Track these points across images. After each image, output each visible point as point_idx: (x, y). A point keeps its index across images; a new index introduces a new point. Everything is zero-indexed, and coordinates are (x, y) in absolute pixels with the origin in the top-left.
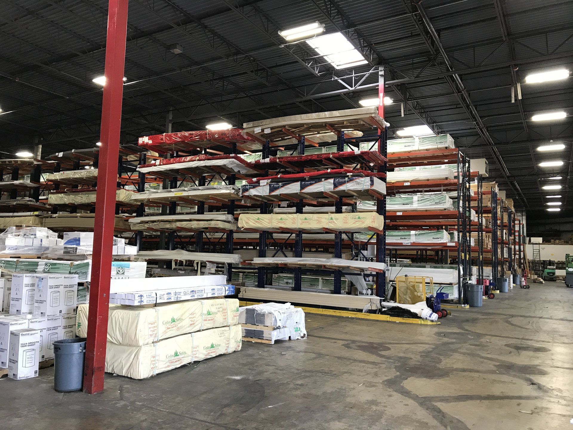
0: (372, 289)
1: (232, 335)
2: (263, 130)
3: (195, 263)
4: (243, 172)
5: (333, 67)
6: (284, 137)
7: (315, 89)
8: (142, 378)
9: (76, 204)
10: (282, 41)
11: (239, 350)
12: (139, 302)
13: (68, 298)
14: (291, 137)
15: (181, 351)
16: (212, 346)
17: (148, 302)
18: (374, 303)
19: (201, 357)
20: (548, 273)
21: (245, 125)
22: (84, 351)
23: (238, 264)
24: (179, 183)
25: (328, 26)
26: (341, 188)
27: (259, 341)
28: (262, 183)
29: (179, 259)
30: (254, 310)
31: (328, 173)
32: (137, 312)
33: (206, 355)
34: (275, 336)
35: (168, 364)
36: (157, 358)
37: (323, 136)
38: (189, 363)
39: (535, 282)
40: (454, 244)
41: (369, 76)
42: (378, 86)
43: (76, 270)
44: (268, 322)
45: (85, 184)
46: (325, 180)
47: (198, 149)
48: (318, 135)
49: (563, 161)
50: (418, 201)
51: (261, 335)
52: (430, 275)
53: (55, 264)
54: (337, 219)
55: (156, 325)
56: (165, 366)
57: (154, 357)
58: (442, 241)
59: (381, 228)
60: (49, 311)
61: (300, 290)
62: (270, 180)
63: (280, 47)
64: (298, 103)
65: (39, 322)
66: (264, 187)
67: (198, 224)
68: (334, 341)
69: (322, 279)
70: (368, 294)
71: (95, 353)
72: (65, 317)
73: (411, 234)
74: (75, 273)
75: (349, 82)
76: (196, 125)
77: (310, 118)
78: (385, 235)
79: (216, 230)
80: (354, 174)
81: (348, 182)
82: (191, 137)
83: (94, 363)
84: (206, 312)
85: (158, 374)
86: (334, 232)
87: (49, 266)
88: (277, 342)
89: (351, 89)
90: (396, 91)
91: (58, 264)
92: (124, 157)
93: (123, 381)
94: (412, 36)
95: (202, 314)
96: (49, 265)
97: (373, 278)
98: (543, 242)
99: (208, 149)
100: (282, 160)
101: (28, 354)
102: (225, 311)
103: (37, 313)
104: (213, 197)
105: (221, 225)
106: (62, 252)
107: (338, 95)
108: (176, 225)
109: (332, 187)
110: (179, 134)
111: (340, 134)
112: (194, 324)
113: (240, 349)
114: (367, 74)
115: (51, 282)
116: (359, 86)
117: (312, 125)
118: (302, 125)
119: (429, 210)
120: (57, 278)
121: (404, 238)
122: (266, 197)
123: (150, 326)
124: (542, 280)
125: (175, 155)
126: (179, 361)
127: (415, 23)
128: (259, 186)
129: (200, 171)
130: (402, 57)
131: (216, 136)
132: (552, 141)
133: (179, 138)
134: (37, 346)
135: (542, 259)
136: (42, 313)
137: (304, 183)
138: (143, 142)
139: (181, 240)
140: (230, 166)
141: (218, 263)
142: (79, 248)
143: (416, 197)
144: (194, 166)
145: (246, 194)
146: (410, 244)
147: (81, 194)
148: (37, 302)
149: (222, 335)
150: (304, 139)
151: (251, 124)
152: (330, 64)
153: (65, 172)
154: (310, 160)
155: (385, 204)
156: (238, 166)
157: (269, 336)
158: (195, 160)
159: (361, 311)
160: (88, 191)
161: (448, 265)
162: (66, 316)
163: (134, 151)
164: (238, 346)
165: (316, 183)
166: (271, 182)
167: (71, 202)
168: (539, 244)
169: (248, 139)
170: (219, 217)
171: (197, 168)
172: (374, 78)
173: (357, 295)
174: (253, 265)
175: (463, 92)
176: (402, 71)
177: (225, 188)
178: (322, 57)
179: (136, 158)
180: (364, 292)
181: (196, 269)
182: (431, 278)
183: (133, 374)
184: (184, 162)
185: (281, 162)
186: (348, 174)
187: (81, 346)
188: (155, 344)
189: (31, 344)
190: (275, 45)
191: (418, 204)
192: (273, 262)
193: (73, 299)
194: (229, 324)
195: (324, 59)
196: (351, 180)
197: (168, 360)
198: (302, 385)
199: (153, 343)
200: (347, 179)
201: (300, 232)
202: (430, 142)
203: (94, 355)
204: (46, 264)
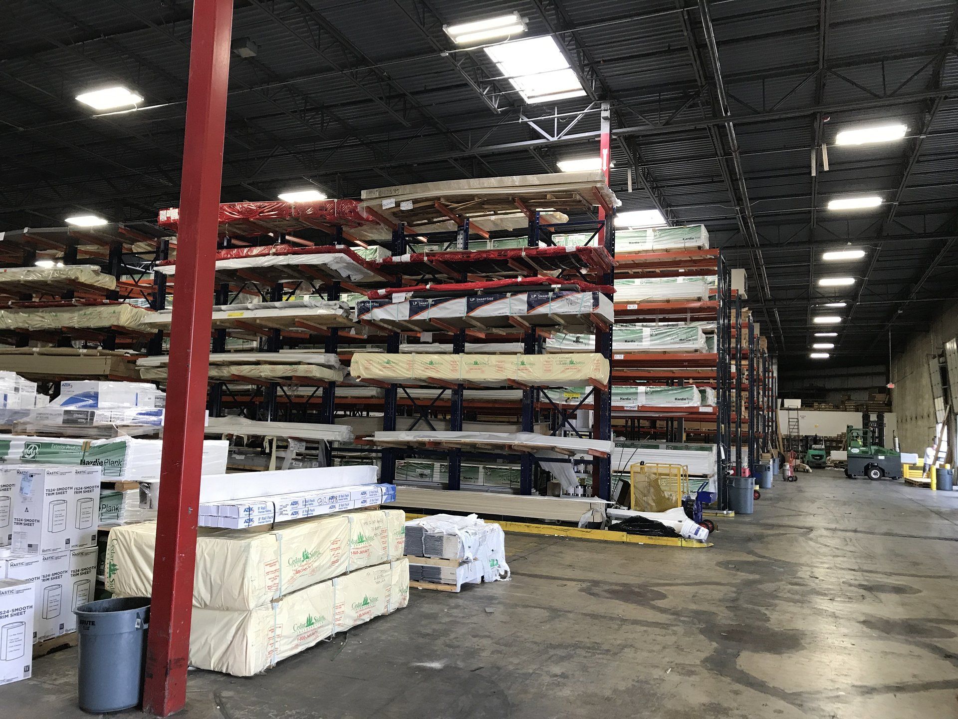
0: (584, 487)
1: (395, 579)
2: (398, 204)
3: (266, 440)
4: (356, 277)
5: (522, 100)
6: (433, 218)
7: (486, 137)
8: (252, 674)
9: (31, 329)
10: (448, 44)
11: (405, 606)
12: (246, 522)
13: (83, 514)
14: (448, 218)
15: (318, 616)
16: (366, 603)
17: (261, 521)
18: (597, 512)
19: (347, 623)
20: (813, 456)
21: (364, 194)
22: (146, 626)
23: (351, 443)
24: (232, 295)
25: (533, 23)
26: (542, 310)
27: (432, 586)
28: (395, 298)
29: (235, 434)
30: (420, 530)
31: (517, 284)
32: (243, 542)
33: (355, 620)
34: (463, 576)
35: (296, 642)
36: (278, 632)
37: (501, 219)
38: (329, 638)
39: (797, 471)
40: (710, 410)
41: (582, 119)
42: (599, 136)
43: (97, 457)
44: (449, 551)
45: (45, 294)
46: (512, 295)
47: (271, 234)
48: (493, 218)
49: (855, 278)
50: (651, 335)
51: (437, 576)
52: (683, 462)
53: (49, 445)
54: (532, 364)
55: (277, 567)
56: (290, 646)
57: (272, 630)
58: (691, 405)
59: (606, 382)
60: (45, 542)
61: (458, 489)
62: (411, 294)
63: (443, 55)
64: (452, 162)
65: (27, 564)
66: (400, 306)
67: (271, 371)
68: (560, 582)
69: (484, 468)
70: (577, 495)
71: (171, 631)
72: (76, 552)
73: (639, 391)
74: (95, 463)
75: (548, 126)
76: (260, 192)
77: (486, 185)
78: (610, 393)
79: (307, 381)
80: (564, 286)
81: (553, 299)
82: (261, 213)
83: (170, 651)
84: (355, 538)
85: (278, 663)
86: (522, 387)
87: (35, 448)
88: (466, 587)
89: (551, 139)
90: (623, 148)
91: (55, 444)
92: (125, 245)
93: (215, 681)
94: (669, 51)
95: (350, 541)
96: (33, 446)
97: (586, 468)
98: (802, 406)
99: (289, 235)
100: (434, 258)
101: (11, 632)
102: (386, 534)
103: (19, 544)
104: (302, 321)
105: (317, 372)
106: (59, 421)
107: (525, 150)
108: (229, 372)
109: (525, 307)
110: (238, 206)
111: (533, 217)
112: (337, 561)
113: (406, 602)
114: (580, 115)
115: (51, 482)
116: (566, 135)
117: (490, 198)
118: (471, 197)
119: (669, 353)
120: (62, 474)
121: (627, 399)
122: (405, 323)
123: (268, 569)
124: (808, 467)
125: (225, 244)
126: (313, 634)
127: (684, 28)
128: (391, 303)
129: (273, 274)
130: (642, 88)
131: (309, 212)
132: (849, 244)
133: (239, 212)
134: (28, 616)
135: (803, 433)
136: (30, 546)
137: (474, 300)
138: (169, 218)
139: (234, 398)
140: (334, 267)
141: (307, 441)
142: (97, 412)
143: (646, 330)
144: (266, 264)
145: (367, 317)
146: (636, 409)
147: (42, 312)
148: (19, 522)
149: (381, 580)
150: (467, 224)
151: (376, 193)
152: (517, 93)
153: (8, 270)
154: (485, 259)
155: (611, 340)
156: (348, 266)
157: (452, 577)
158: (269, 254)
159: (574, 524)
160: (56, 306)
161: (684, 444)
162: (78, 550)
163: (146, 234)
164: (405, 599)
165: (495, 300)
166: (413, 297)
167: (21, 325)
168: (797, 409)
169: (367, 220)
170: (311, 358)
171: (272, 268)
172: (592, 123)
173: (558, 496)
174: (378, 444)
175: (734, 154)
176: (642, 113)
177: (325, 305)
178: (506, 80)
179: (150, 249)
180: (571, 491)
181: (267, 451)
182: (685, 468)
183: (232, 666)
184: (247, 256)
185: (432, 262)
186: (553, 286)
187: (138, 617)
188: (275, 604)
189: (18, 612)
190: (435, 51)
191: (651, 340)
192: (415, 440)
193: (90, 515)
194: (390, 558)
195: (509, 83)
196: (558, 297)
197: (296, 634)
198: (563, 676)
199: (272, 601)
200: (551, 294)
201: (460, 386)
202: (673, 237)
203: (168, 634)
204: (28, 445)
